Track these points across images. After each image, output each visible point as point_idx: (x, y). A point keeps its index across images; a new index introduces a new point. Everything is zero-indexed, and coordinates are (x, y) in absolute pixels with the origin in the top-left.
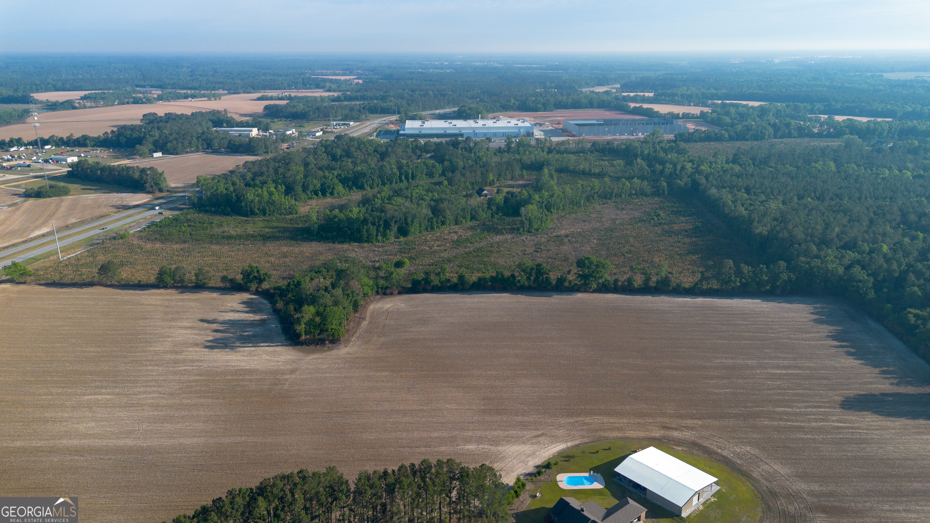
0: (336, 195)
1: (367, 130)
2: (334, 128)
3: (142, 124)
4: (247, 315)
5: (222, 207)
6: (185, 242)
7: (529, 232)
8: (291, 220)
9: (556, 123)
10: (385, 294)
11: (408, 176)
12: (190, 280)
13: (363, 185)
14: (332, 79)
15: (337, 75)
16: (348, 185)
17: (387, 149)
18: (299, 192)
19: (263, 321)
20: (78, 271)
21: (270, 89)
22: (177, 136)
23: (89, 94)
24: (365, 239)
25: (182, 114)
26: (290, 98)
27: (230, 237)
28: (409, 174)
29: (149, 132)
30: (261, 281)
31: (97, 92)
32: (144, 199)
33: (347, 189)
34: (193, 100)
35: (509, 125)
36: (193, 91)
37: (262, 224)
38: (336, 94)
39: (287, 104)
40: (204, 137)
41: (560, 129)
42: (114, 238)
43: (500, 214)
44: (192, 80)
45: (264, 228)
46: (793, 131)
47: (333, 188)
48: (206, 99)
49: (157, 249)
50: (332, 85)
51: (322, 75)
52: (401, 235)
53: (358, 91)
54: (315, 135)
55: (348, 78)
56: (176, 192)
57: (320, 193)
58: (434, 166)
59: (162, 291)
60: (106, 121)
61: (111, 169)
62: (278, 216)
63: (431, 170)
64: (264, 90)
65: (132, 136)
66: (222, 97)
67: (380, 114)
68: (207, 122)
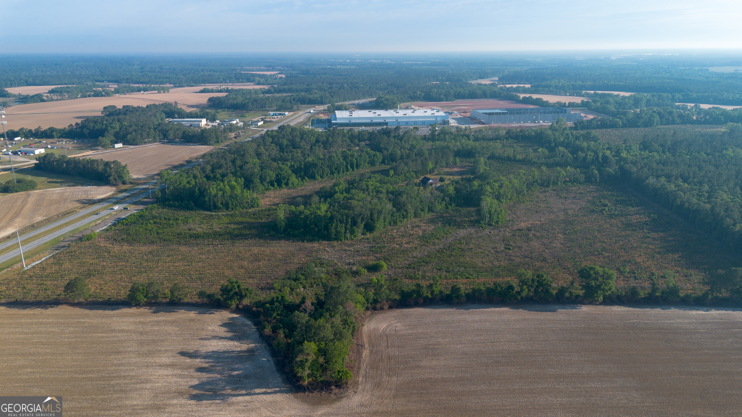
0: (290, 185)
1: (301, 119)
2: (272, 118)
3: (103, 115)
4: (231, 343)
5: (186, 202)
6: (153, 243)
7: (490, 225)
8: (254, 215)
9: (462, 111)
10: (375, 309)
11: (353, 165)
12: (164, 294)
13: (315, 175)
14: (260, 74)
15: (262, 71)
16: (300, 174)
17: (328, 139)
18: (257, 184)
19: (251, 351)
20: (43, 284)
21: (209, 83)
22: (136, 128)
23: (56, 88)
24: (334, 237)
25: (139, 107)
26: (227, 91)
27: (197, 236)
28: (354, 163)
29: (110, 124)
30: (242, 297)
31: (63, 86)
32: (108, 192)
33: (300, 179)
34: (145, 93)
35: (426, 114)
36: (145, 85)
37: (226, 220)
38: (266, 87)
39: (226, 96)
40: (160, 128)
41: (468, 117)
42: (81, 239)
43: (454, 205)
44: (143, 76)
45: (229, 223)
46: (676, 118)
47: (288, 179)
48: (156, 92)
49: (125, 252)
50: (260, 80)
51: (250, 71)
52: (367, 231)
53: (285, 84)
54: (257, 125)
55: (273, 73)
56: (138, 184)
57: (276, 184)
58: (375, 155)
59: (133, 310)
60: (71, 112)
61: (76, 162)
62: (241, 209)
63: (373, 159)
64: (204, 83)
65: (94, 128)
66: (170, 90)
67: (308, 104)
68: (161, 114)
